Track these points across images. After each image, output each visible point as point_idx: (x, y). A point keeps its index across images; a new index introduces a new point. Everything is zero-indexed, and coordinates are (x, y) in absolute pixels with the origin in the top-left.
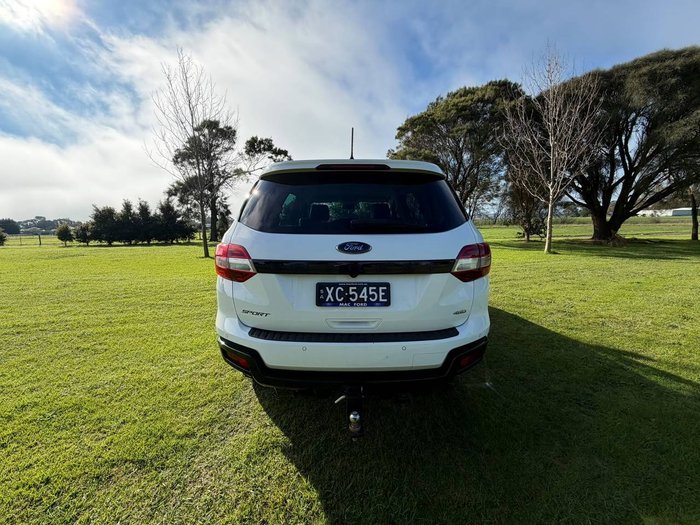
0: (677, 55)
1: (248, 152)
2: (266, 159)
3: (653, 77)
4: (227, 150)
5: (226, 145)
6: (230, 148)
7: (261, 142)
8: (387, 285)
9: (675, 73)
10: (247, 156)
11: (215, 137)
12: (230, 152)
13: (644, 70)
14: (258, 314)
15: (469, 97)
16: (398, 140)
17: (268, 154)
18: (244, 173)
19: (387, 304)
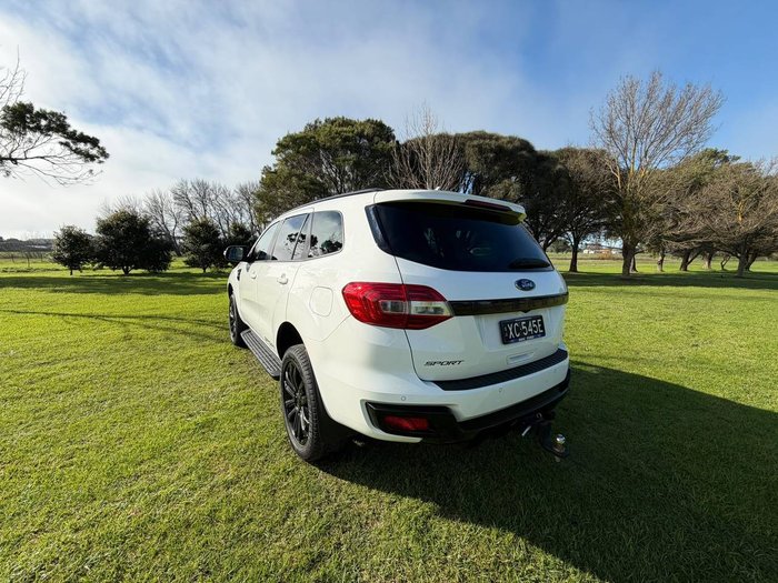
0: (491, 137)
3: (481, 150)
8: (541, 317)
9: (491, 150)
13: (475, 143)
14: (448, 363)
15: (349, 128)
16: (274, 157)
17: (57, 138)
19: (543, 334)
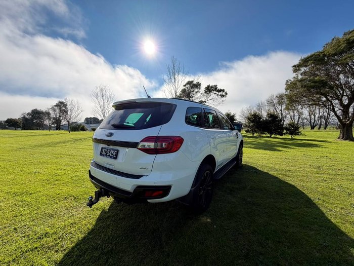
1: (206, 92)
2: (214, 95)
4: (197, 92)
5: (197, 90)
6: (198, 92)
7: (212, 87)
8: (118, 151)
10: (205, 94)
11: (192, 87)
12: (198, 93)
17: (215, 92)
18: (203, 102)
19: (116, 158)
